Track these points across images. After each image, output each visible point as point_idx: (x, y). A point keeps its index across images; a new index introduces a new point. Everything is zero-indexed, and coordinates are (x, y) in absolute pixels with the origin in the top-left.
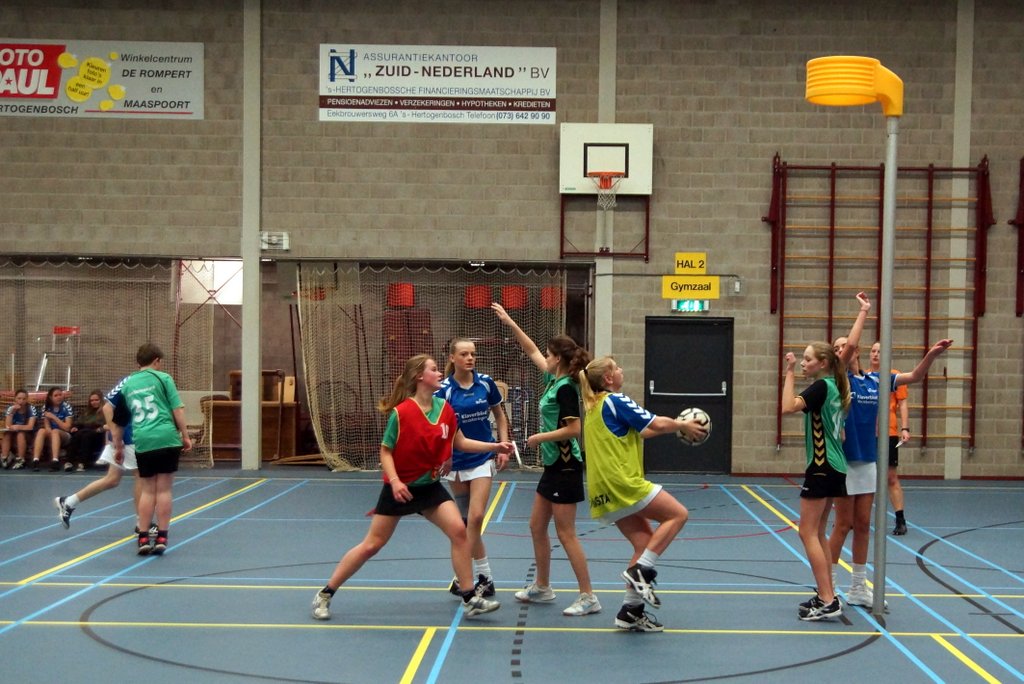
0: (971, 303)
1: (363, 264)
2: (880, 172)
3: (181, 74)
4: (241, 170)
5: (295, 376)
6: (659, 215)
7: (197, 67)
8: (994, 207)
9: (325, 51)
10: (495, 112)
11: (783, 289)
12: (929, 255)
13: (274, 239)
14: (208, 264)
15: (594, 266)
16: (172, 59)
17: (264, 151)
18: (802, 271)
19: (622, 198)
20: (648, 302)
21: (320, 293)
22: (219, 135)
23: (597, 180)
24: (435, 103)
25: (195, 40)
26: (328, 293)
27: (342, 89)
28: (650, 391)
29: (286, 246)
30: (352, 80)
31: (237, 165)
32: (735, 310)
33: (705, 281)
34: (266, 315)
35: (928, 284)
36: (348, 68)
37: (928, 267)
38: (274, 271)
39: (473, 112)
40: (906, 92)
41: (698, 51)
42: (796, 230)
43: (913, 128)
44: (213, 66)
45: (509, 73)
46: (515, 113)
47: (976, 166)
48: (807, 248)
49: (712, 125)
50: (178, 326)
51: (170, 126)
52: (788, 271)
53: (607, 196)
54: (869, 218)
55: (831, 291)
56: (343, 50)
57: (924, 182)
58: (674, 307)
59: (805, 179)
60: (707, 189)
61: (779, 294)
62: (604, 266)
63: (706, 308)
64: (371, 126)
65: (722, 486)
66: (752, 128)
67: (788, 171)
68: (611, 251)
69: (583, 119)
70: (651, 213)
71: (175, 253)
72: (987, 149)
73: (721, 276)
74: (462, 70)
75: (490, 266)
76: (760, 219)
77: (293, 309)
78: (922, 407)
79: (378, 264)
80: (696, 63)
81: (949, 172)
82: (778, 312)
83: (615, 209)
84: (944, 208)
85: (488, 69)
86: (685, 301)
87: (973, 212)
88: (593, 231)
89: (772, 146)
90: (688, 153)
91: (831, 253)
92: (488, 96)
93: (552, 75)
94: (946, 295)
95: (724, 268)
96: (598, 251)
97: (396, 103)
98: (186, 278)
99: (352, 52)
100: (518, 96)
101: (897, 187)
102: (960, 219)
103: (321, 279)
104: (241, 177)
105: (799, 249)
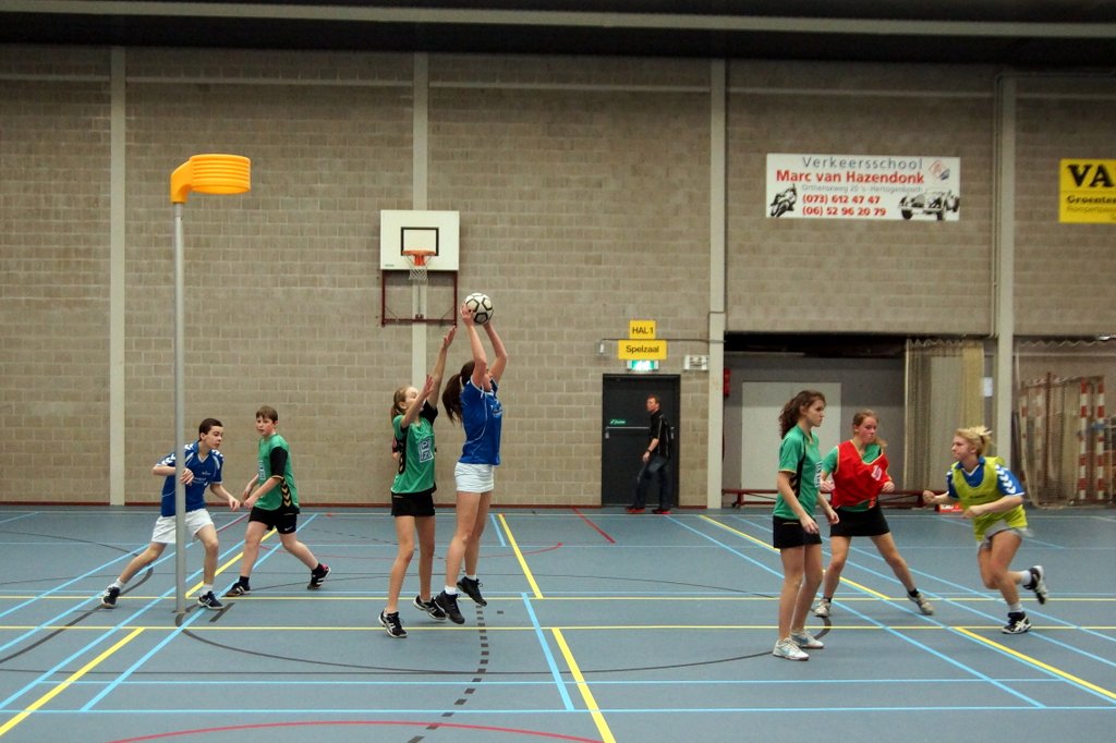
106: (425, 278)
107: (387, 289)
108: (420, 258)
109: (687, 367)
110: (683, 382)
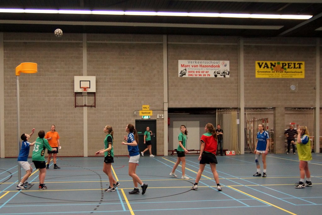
106: (87, 94)
107: (76, 97)
108: (85, 89)
109: (158, 117)
110: (157, 122)
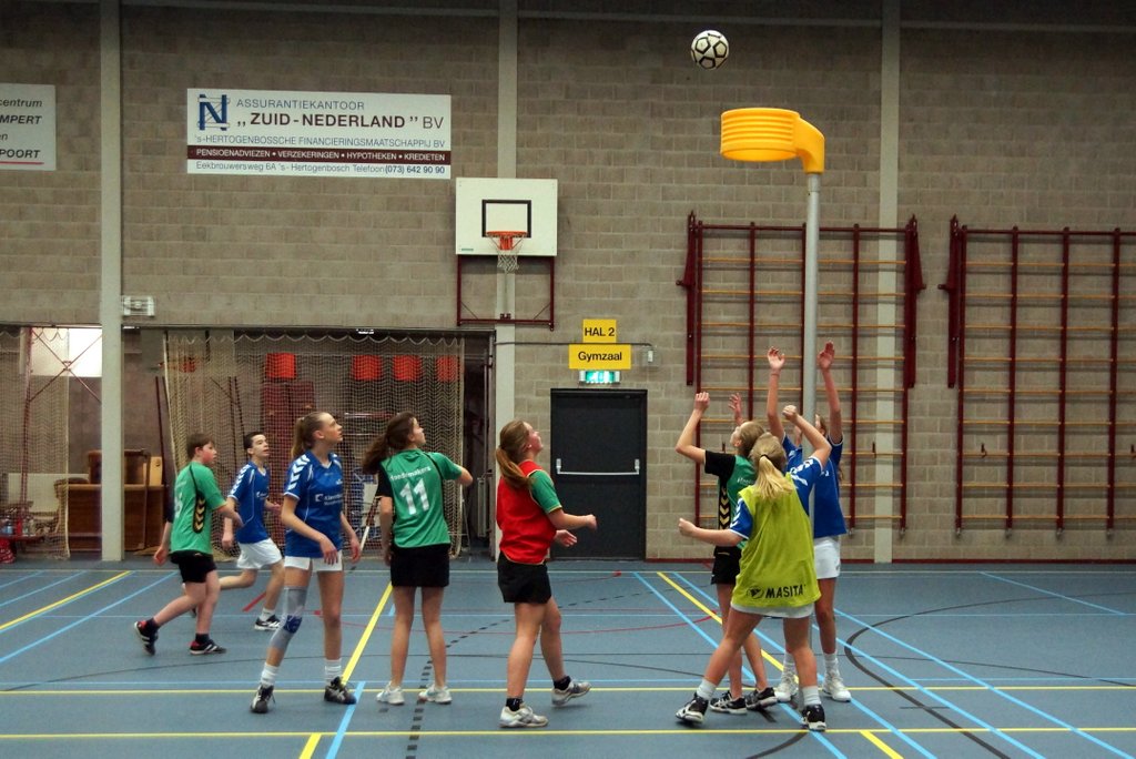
0: (900, 373)
1: (238, 332)
2: (801, 232)
3: (30, 119)
4: (99, 228)
5: (163, 456)
6: (564, 279)
7: (48, 113)
8: (923, 271)
9: (193, 96)
10: (384, 165)
11: (699, 359)
12: (855, 321)
13: (138, 305)
14: (63, 332)
15: (494, 333)
16: (19, 103)
17: (126, 207)
18: (721, 338)
19: (525, 260)
20: (554, 373)
21: (189, 364)
22: (74, 188)
23: (497, 240)
24: (318, 155)
25: (45, 81)
26: (199, 365)
27: (212, 138)
28: (556, 470)
29: (150, 311)
30: (224, 129)
31: (94, 220)
32: (648, 382)
33: (615, 350)
34: (129, 390)
35: (855, 354)
36: (220, 115)
37: (855, 335)
38: (137, 339)
39: (359, 165)
40: (827, 147)
41: (606, 100)
42: (714, 295)
43: (838, 185)
44: (65, 112)
45: (399, 122)
46: (405, 166)
47: (903, 227)
48: (725, 314)
49: (622, 181)
50: (28, 401)
51: (17, 178)
52: (703, 339)
53: (508, 257)
54: (792, 282)
55: (751, 360)
56: (213, 96)
57: (849, 244)
58: (582, 379)
59: (722, 240)
60: (616, 250)
61: (695, 364)
62: (505, 333)
63: (617, 379)
64: (244, 181)
65: (635, 573)
66: (665, 184)
67: (704, 231)
68: (513, 318)
69: (482, 174)
70: (556, 276)
71: (23, 320)
72: (916, 209)
73: (632, 344)
74: (347, 119)
75: (379, 334)
76: (674, 283)
77: (159, 382)
78: (850, 485)
79: (254, 332)
80: (604, 113)
81: (876, 233)
82: (695, 383)
83: (517, 272)
84: (869, 271)
85: (375, 117)
86: (594, 371)
87: (901, 275)
88: (493, 296)
89: (687, 204)
90: (595, 211)
91: (752, 320)
92: (376, 147)
93: (447, 125)
94: (874, 364)
95: (636, 336)
96: (498, 317)
97: (274, 154)
98: (36, 347)
99: (224, 98)
100: (410, 148)
101: (820, 248)
102: (888, 283)
103: (191, 349)
104: (100, 236)
105: (717, 316)
